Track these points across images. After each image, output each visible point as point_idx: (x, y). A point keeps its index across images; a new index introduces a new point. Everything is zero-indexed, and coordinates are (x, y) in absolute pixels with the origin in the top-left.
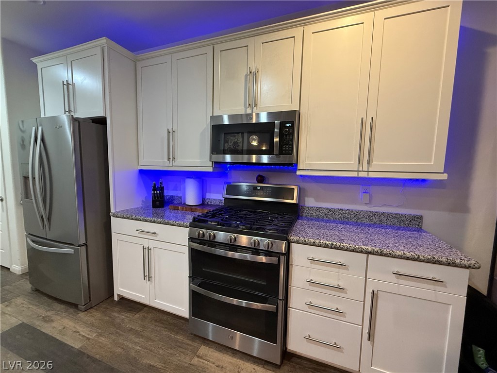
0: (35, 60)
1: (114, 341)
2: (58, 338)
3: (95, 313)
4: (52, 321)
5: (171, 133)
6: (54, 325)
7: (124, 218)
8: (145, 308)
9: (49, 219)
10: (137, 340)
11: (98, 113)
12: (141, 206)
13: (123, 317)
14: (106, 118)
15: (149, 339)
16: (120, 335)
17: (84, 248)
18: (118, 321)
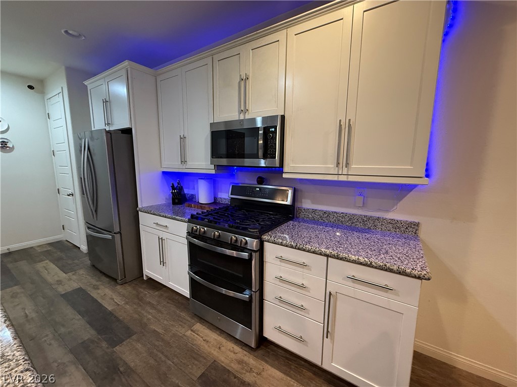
0: (86, 83)
1: (135, 309)
2: (99, 301)
3: (128, 287)
4: (98, 289)
5: (183, 139)
6: (99, 291)
7: (146, 212)
8: (164, 288)
9: (96, 211)
10: (151, 311)
11: (126, 125)
12: (165, 202)
13: (146, 292)
14: (131, 129)
15: (159, 311)
16: (140, 306)
17: (119, 235)
18: (142, 295)
